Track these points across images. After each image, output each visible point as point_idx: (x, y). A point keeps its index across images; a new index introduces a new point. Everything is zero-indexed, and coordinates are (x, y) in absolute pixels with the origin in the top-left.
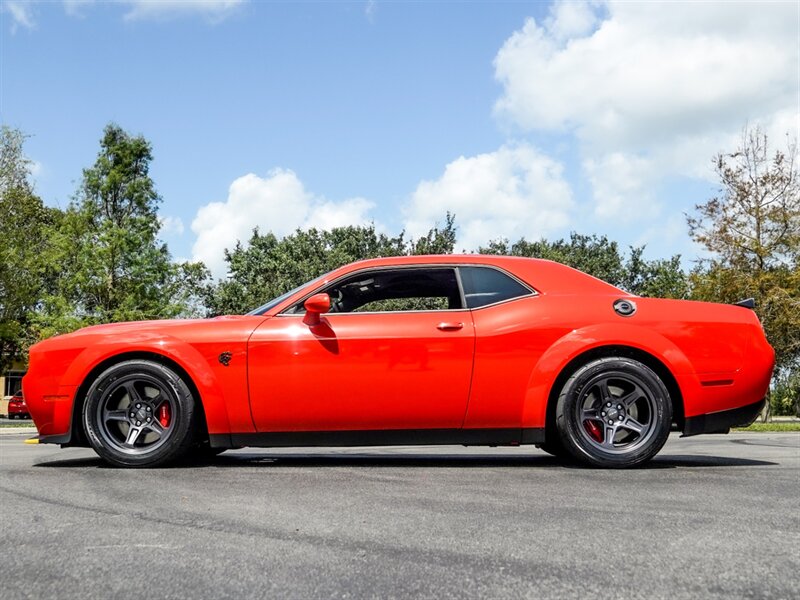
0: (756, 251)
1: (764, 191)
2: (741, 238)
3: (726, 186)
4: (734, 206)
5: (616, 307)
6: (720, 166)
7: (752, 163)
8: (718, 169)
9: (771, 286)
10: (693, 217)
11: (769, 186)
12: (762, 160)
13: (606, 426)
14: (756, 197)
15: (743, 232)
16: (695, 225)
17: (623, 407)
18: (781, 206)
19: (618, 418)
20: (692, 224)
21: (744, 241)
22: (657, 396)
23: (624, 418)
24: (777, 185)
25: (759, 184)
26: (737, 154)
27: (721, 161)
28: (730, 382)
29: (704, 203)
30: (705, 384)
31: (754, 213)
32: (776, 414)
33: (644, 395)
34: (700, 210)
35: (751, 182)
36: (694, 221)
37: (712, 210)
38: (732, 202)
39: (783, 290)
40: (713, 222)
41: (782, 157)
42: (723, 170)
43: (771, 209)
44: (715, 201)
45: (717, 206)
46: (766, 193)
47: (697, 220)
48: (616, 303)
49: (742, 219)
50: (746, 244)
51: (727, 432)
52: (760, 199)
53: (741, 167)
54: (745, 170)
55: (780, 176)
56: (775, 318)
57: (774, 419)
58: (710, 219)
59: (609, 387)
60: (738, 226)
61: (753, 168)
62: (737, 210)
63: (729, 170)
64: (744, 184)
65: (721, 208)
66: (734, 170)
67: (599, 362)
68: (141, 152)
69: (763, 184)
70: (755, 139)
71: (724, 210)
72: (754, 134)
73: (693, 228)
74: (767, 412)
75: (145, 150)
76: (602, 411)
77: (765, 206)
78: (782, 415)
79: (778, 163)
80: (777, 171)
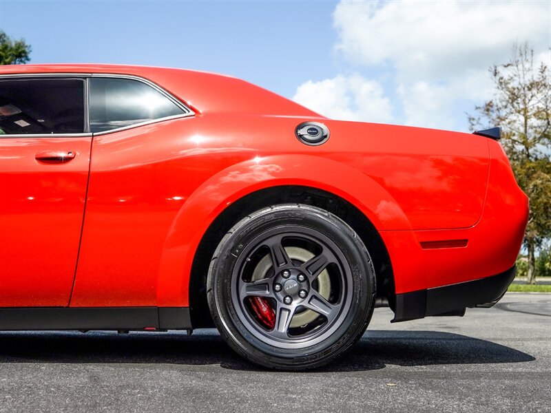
0: (523, 143)
1: (530, 95)
2: (511, 132)
3: (500, 92)
4: (506, 107)
5: (301, 132)
6: (496, 74)
7: (521, 73)
8: (493, 77)
9: (535, 172)
10: (473, 116)
11: (534, 91)
12: (529, 70)
13: (280, 305)
14: (524, 100)
15: (513, 127)
16: (474, 122)
17: (306, 278)
18: (544, 107)
19: (299, 293)
20: (472, 121)
21: (514, 135)
22: (353, 262)
23: (307, 294)
24: (541, 89)
25: (526, 89)
26: (509, 65)
27: (495, 70)
28: (464, 242)
29: (482, 104)
30: (424, 244)
31: (522, 113)
32: (540, 275)
33: (336, 261)
34: (479, 110)
35: (520, 87)
36: (473, 119)
37: (488, 110)
38: (504, 104)
39: (545, 175)
40: (489, 120)
41: (545, 67)
42: (498, 78)
43: (536, 109)
44: (491, 102)
45: (492, 106)
46: (532, 97)
47: (476, 118)
48: (301, 126)
49: (513, 117)
50: (515, 138)
51: (461, 313)
52: (527, 101)
53: (512, 75)
54: (515, 78)
55: (543, 82)
56: (538, 198)
57: (538, 279)
58: (487, 117)
59: (286, 249)
60: (509, 123)
61: (522, 76)
62: (508, 110)
63: (502, 78)
64: (514, 89)
65: (495, 108)
66: (506, 78)
67: (268, 210)
68: (20, 53)
69: (530, 89)
70: (524, 53)
71: (498, 109)
72: (522, 49)
73: (473, 125)
74: (532, 274)
75: (24, 52)
76: (274, 284)
77: (532, 107)
78: (545, 275)
79: (542, 72)
80: (541, 79)
